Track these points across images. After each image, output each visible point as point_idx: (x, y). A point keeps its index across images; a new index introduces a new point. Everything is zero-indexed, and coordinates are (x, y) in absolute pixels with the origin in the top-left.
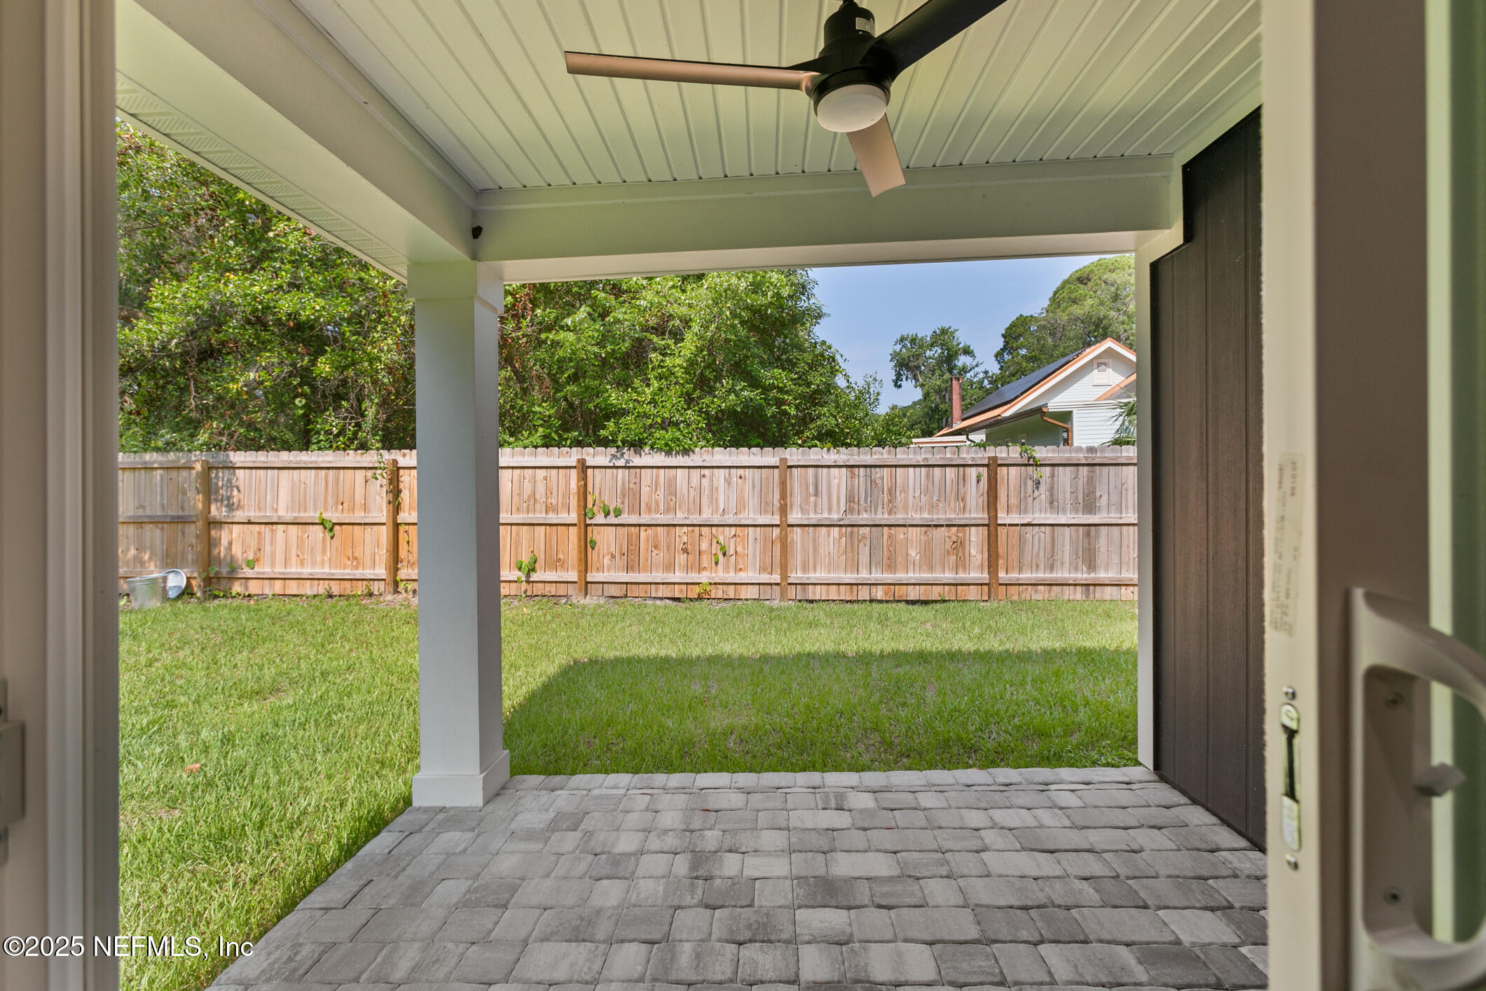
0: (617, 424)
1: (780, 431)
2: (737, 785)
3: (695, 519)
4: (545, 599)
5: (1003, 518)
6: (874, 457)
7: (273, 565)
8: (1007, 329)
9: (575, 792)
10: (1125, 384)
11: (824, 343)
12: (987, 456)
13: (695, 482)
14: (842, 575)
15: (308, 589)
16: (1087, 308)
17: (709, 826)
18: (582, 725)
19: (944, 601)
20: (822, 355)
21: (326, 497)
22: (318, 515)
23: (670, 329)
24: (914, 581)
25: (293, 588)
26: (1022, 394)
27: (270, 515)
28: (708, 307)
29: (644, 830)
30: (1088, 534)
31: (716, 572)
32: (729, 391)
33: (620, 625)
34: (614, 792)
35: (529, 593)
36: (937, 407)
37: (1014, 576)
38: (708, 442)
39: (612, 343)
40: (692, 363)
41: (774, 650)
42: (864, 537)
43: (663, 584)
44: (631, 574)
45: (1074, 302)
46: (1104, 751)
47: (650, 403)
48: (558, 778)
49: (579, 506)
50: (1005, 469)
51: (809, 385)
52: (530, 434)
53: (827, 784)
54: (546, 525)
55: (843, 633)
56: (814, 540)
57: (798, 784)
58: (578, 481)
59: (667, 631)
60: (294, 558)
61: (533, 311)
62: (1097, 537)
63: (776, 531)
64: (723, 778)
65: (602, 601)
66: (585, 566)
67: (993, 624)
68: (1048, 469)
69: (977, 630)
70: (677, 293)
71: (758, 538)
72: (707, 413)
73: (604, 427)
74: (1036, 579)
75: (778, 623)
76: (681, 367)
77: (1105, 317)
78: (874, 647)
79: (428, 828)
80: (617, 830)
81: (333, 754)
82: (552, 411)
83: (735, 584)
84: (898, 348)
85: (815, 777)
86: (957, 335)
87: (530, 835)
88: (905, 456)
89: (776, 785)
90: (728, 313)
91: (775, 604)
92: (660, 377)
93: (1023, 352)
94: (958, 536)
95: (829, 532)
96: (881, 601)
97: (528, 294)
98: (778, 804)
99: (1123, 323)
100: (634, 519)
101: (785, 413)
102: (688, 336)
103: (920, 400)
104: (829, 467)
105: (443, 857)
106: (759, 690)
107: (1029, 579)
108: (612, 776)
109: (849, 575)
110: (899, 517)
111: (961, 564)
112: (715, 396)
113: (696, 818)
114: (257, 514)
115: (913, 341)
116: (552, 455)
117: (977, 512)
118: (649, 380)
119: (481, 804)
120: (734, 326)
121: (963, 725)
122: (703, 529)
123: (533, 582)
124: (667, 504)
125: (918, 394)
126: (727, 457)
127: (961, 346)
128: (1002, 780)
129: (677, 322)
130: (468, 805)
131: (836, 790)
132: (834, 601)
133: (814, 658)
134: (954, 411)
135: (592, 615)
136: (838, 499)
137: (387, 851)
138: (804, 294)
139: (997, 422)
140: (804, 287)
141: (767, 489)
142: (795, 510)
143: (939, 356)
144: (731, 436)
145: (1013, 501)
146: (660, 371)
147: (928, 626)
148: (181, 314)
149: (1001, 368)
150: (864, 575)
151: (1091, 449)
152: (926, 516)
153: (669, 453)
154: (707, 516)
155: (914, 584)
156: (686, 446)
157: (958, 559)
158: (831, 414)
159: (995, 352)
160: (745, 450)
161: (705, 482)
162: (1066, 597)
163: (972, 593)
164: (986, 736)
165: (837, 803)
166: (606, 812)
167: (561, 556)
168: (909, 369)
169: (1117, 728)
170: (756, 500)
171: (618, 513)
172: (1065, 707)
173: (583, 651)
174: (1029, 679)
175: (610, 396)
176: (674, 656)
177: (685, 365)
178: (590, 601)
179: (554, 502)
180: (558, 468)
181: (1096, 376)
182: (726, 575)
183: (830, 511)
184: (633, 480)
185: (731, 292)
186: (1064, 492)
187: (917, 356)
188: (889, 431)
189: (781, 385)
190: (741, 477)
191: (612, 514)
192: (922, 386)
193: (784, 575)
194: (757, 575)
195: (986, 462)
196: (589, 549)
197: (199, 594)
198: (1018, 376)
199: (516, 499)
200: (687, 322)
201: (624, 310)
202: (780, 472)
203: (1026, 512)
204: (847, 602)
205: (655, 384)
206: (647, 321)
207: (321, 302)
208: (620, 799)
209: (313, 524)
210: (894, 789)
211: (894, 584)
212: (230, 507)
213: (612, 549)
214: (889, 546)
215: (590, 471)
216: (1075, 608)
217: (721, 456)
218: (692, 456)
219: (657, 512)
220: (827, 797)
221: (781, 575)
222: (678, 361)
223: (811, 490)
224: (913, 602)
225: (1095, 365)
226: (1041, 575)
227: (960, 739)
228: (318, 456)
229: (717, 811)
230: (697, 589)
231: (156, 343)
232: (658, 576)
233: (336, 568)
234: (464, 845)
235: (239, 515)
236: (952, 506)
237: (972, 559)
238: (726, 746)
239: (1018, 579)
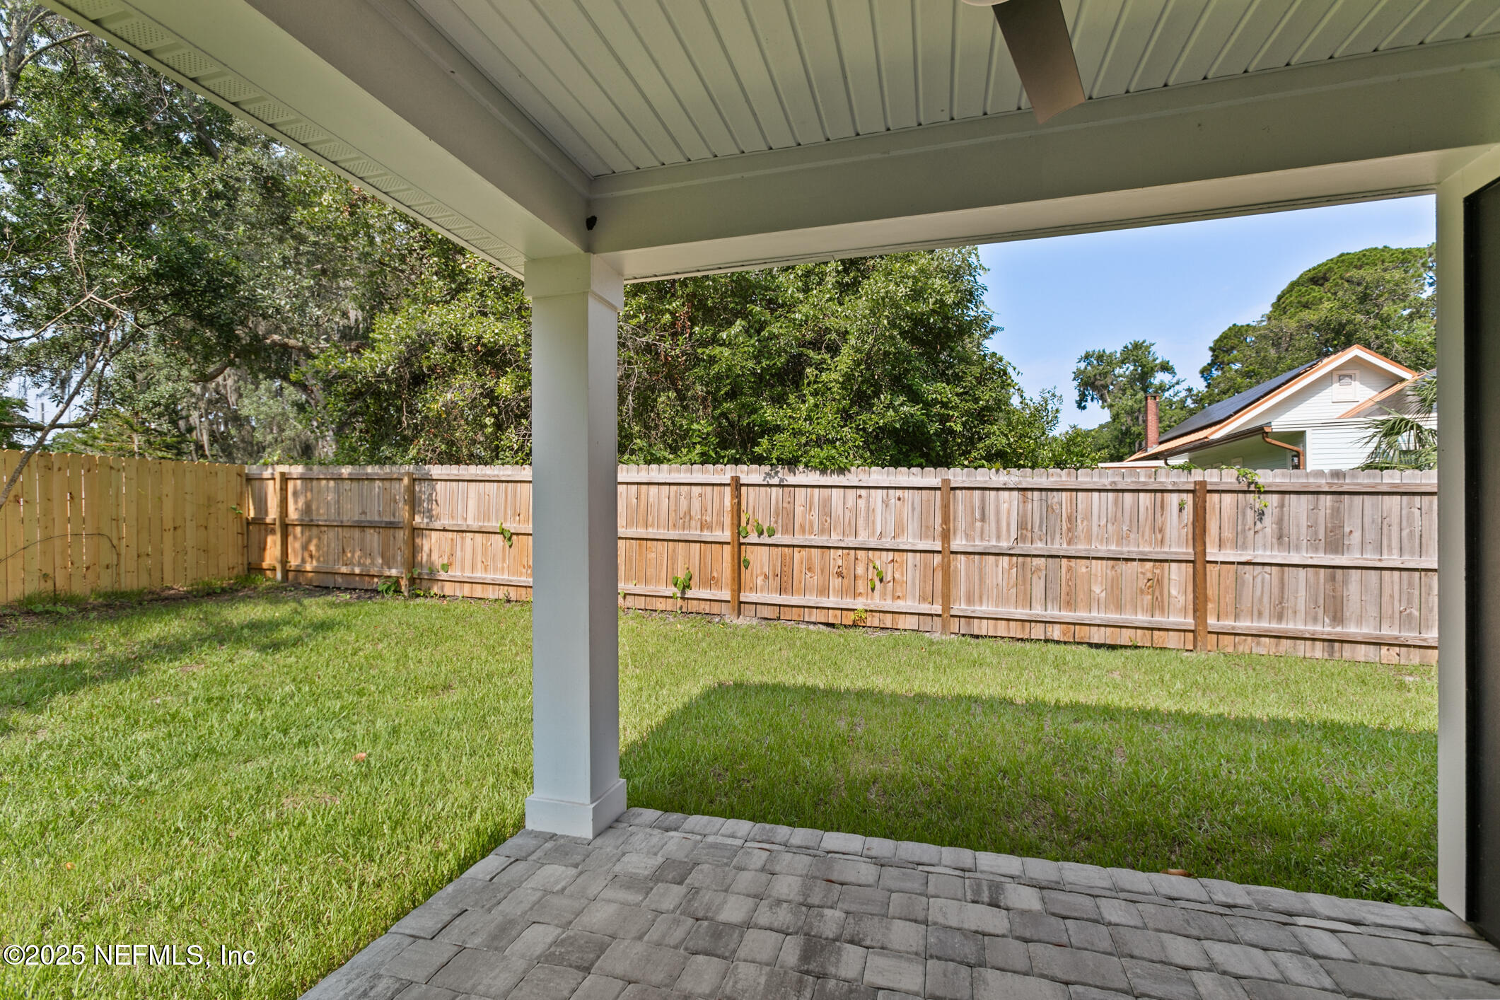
0: (770, 441)
1: (944, 450)
2: (870, 853)
3: (850, 541)
4: (699, 617)
5: (1213, 553)
6: (1051, 479)
7: (463, 569)
8: (1217, 341)
9: (689, 836)
10: (1378, 399)
11: (994, 354)
12: (1192, 479)
13: (850, 503)
14: (1013, 610)
15: (491, 593)
16: (1323, 314)
17: (829, 904)
18: (715, 754)
19: (1137, 647)
20: (991, 368)
21: (505, 508)
22: (499, 525)
23: (827, 343)
24: (1098, 622)
25: (478, 591)
26: (1236, 413)
27: (460, 523)
28: (864, 317)
29: (755, 896)
30: (1333, 579)
31: (872, 599)
32: (888, 407)
33: (769, 649)
34: (729, 841)
35: (684, 610)
36: (1128, 430)
37: (1228, 623)
38: (865, 461)
39: (768, 359)
40: (848, 378)
41: (931, 689)
42: (1038, 569)
43: (817, 608)
44: (783, 596)
45: (1306, 306)
46: (1373, 870)
47: (805, 420)
48: (675, 817)
49: (732, 524)
50: (1216, 496)
51: (976, 400)
52: (689, 451)
53: (980, 867)
54: (700, 542)
55: (1013, 675)
56: (981, 570)
57: (943, 862)
58: (732, 498)
59: (817, 657)
60: (479, 565)
61: (691, 328)
62: (1345, 582)
63: (938, 558)
64: (853, 842)
65: (755, 622)
66: (738, 586)
67: (1201, 680)
68: (1275, 497)
69: (1179, 686)
70: (834, 306)
71: (918, 564)
72: (864, 430)
73: (758, 444)
74: (1259, 629)
75: (938, 658)
76: (837, 381)
77: (1349, 322)
78: (1048, 695)
79: (534, 857)
80: (726, 891)
81: (476, 759)
82: (710, 429)
83: (893, 612)
84: (1082, 365)
85: (965, 856)
86: (1153, 349)
87: (632, 883)
88: (1088, 479)
89: (916, 859)
90: (885, 322)
91: (936, 636)
92: (815, 394)
93: (1238, 366)
94: (1154, 573)
95: (997, 561)
96: (1058, 642)
97: (687, 313)
98: (916, 886)
99: (1374, 328)
100: (787, 540)
101: (951, 431)
102: (845, 349)
103: (1108, 423)
104: (998, 489)
105: (539, 894)
106: (910, 734)
107: (1248, 628)
108: (731, 822)
109: (1019, 611)
110: (1080, 548)
111: (1159, 604)
112: (873, 413)
113: (817, 889)
114: (451, 522)
115: (1100, 358)
116: (707, 471)
117: (1179, 545)
118: (804, 396)
119: (591, 837)
120: (892, 337)
121: (1163, 806)
122: (860, 553)
123: (688, 599)
124: (822, 525)
125: (1105, 416)
126: (885, 476)
127: (1158, 362)
128: (1220, 897)
129: (834, 336)
130: (579, 836)
131: (991, 877)
132: (1002, 638)
133: (976, 702)
134: (1149, 433)
135: (743, 636)
136: (1008, 525)
137: (488, 878)
138: (971, 302)
139: (1205, 445)
140: (971, 294)
141: (928, 512)
142: (958, 536)
143: (1132, 373)
144: (891, 456)
145: (1227, 534)
146: (815, 386)
147: (1116, 676)
148: (395, 345)
149: (1208, 386)
150: (1038, 611)
151: (1337, 474)
152: (1113, 548)
153: (823, 471)
154: (863, 539)
155: (1099, 625)
156: (842, 465)
157: (1155, 599)
158: (1002, 433)
159: (1200, 367)
160: (904, 469)
161: (861, 503)
162: (1301, 654)
163: (1173, 640)
164: (1195, 825)
165: (991, 897)
166: (717, 866)
167: (715, 574)
168: (1094, 388)
169: (1391, 839)
170: (916, 524)
171: (772, 533)
172: (1308, 799)
173: (727, 675)
174: (1253, 755)
175: (765, 413)
176: (822, 686)
177: (841, 379)
178: (742, 621)
179: (708, 519)
180: (713, 485)
181: (1337, 390)
182: (883, 602)
183: (998, 538)
184: (787, 500)
185: (888, 300)
186: (1298, 526)
187: (1105, 375)
188: (1069, 452)
189: (944, 400)
190: (899, 499)
191: (766, 533)
192: (1111, 406)
193: (946, 605)
194: (917, 604)
195: (1191, 487)
196: (743, 569)
197: (406, 594)
198: (1230, 394)
199: (672, 515)
200: (844, 334)
201: (779, 324)
202: (942, 495)
203: (1244, 547)
204: (1018, 640)
205: (811, 400)
206: (804, 336)
207: (500, 325)
208: (735, 851)
209: (495, 533)
210: (1068, 888)
211: (1074, 624)
212: (431, 517)
213: (766, 569)
214: (1068, 581)
215: (744, 489)
216: (1314, 667)
217: (878, 475)
218: (848, 476)
219: (811, 533)
220: (979, 885)
221: (943, 605)
222: (834, 376)
223: (977, 515)
224: (1098, 646)
225: (1335, 378)
226: (1265, 625)
227: (1158, 825)
228: (500, 469)
229: (842, 884)
230: (852, 616)
231: (377, 370)
232: (811, 600)
233: (514, 575)
234: (563, 884)
235: (438, 525)
236: (1147, 537)
237: (1172, 600)
238: (865, 799)
239: (1234, 628)
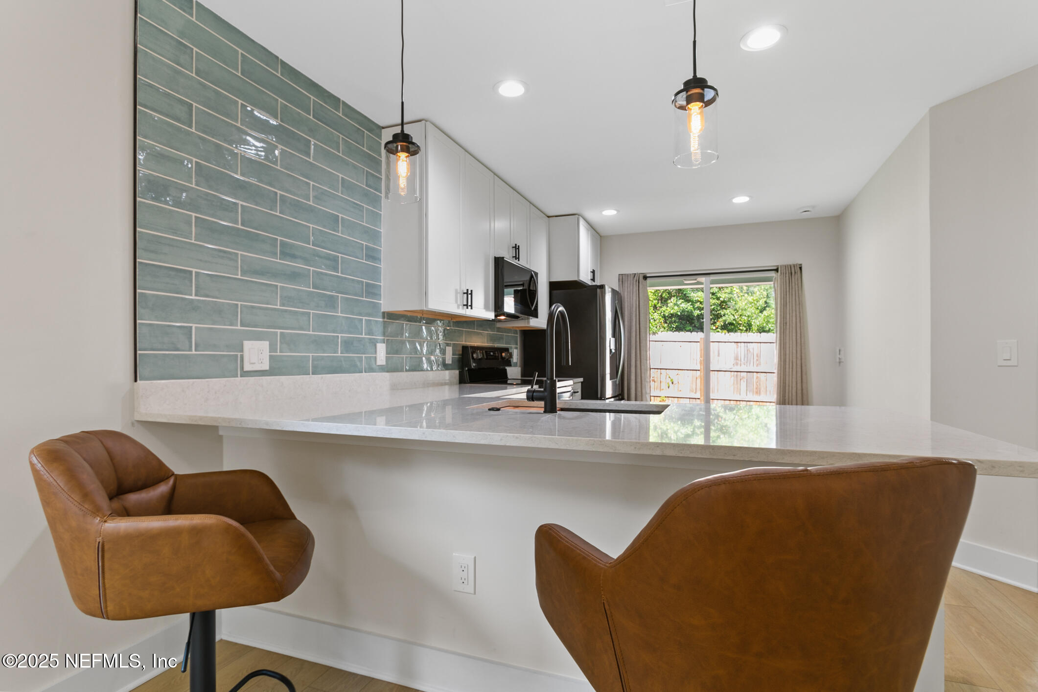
32: (675, 304)
